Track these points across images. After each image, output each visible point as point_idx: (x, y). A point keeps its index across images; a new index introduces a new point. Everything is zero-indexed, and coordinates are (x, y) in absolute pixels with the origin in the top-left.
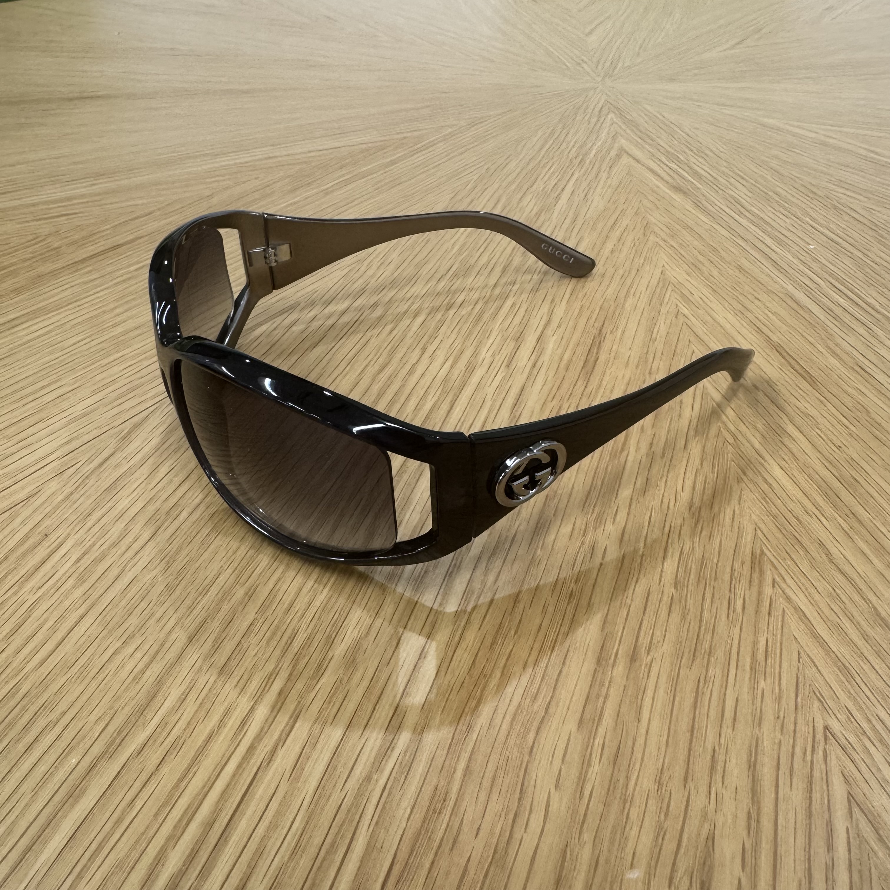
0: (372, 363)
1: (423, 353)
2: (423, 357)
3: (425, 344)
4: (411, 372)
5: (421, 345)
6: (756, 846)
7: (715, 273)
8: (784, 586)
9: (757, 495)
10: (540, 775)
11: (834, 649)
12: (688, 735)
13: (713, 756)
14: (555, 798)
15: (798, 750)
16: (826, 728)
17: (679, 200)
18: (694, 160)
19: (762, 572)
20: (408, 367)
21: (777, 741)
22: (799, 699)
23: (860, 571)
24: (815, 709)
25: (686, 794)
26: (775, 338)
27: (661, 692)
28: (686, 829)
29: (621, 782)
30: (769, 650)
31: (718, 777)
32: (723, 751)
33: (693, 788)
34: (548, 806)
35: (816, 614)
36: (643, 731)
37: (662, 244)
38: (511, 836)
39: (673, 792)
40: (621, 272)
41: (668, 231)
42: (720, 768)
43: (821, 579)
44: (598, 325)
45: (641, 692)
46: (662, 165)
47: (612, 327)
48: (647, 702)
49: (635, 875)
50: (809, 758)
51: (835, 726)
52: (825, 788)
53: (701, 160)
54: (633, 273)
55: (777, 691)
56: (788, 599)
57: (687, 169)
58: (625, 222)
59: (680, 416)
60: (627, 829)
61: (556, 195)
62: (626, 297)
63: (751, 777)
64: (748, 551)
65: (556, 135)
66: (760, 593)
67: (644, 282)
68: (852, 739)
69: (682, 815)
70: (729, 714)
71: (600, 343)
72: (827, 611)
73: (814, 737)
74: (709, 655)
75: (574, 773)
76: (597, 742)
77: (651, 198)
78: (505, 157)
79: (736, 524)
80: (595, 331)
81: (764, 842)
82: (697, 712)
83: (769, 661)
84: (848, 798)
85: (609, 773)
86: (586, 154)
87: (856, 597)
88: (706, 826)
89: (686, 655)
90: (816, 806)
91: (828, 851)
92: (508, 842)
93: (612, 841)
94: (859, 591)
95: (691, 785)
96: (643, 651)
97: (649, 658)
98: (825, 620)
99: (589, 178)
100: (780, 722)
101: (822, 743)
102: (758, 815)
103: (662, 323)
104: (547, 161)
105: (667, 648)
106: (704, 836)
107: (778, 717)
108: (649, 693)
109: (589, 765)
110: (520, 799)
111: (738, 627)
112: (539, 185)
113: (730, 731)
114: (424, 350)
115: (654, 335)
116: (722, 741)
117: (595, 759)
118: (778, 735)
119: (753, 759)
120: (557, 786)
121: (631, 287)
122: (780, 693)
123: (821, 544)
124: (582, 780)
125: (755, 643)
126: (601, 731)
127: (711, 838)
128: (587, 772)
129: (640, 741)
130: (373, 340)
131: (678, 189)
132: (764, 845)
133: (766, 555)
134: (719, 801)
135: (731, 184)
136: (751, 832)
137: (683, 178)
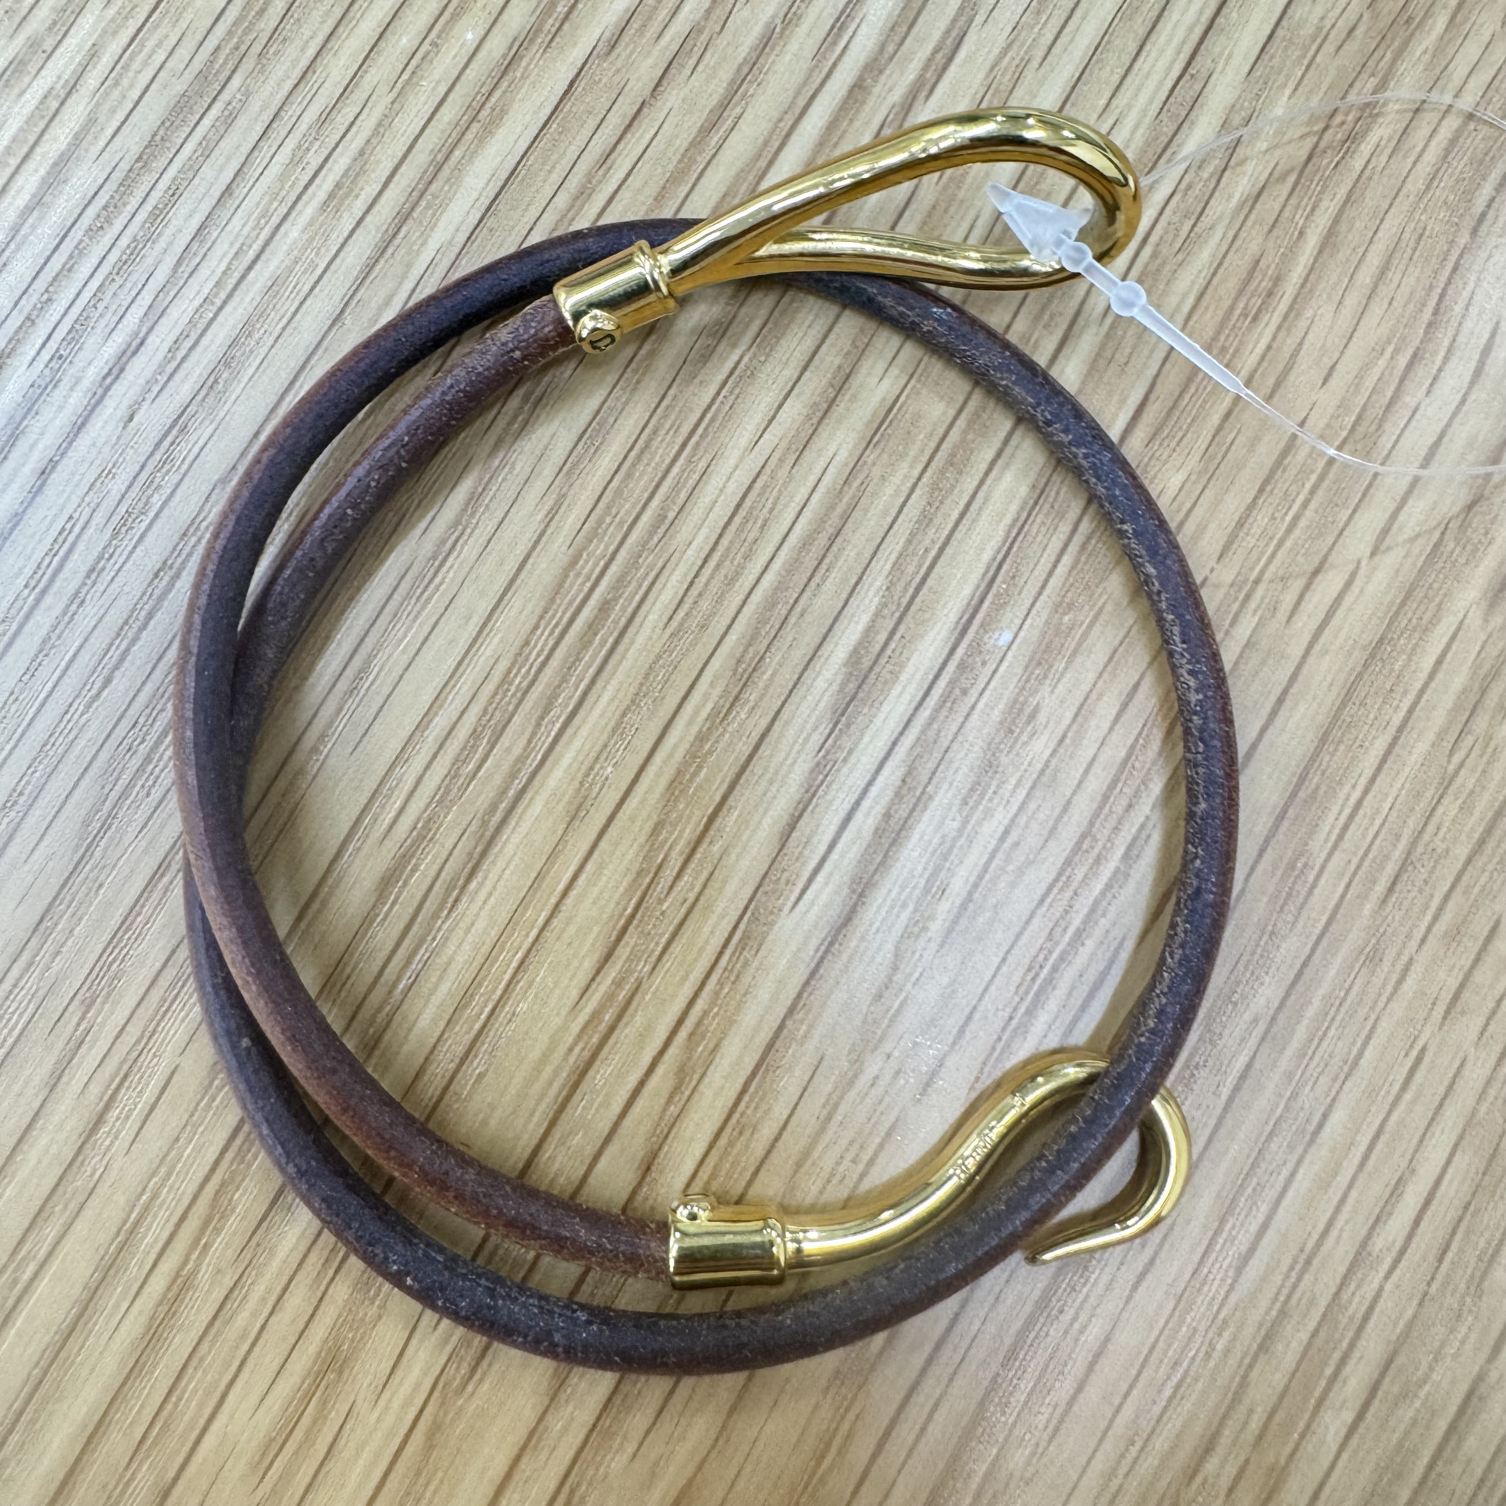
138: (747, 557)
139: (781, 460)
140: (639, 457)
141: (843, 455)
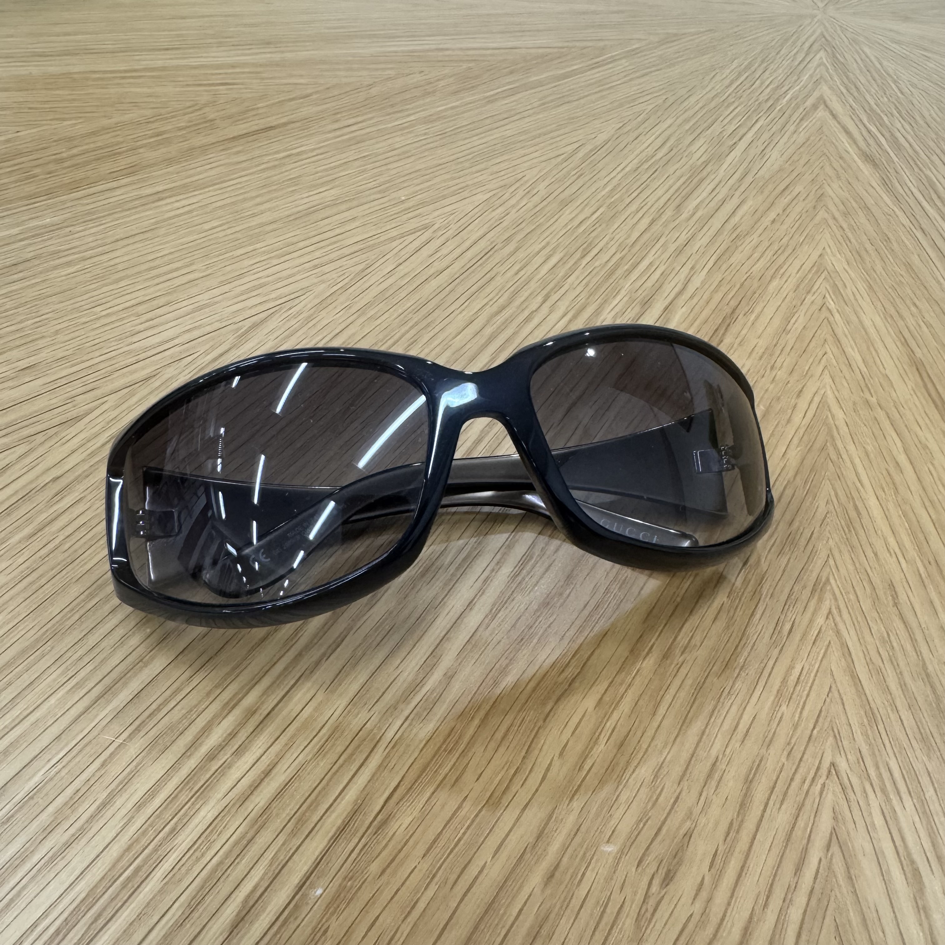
0: (491, 303)
1: (544, 302)
2: (544, 305)
3: (549, 293)
4: (528, 319)
5: (545, 292)
6: (729, 852)
7: (879, 267)
8: (838, 619)
9: (842, 522)
10: (548, 742)
11: (867, 692)
12: (696, 739)
13: (714, 764)
14: (557, 763)
15: (798, 778)
16: (833, 764)
17: (866, 173)
18: (899, 126)
19: (820, 600)
20: (526, 313)
21: (780, 764)
22: (815, 732)
23: (922, 621)
24: (829, 743)
25: (678, 791)
26: (919, 353)
27: (682, 694)
28: (668, 822)
29: (621, 765)
30: (802, 678)
31: (713, 783)
32: (726, 760)
33: (686, 788)
34: (548, 769)
35: (861, 654)
36: (655, 724)
37: (831, 222)
38: (507, 788)
39: (666, 786)
40: (776, 247)
41: (842, 207)
42: (717, 776)
43: (879, 621)
44: (733, 303)
45: (665, 688)
46: (861, 126)
47: (747, 309)
48: (668, 698)
49: (610, 849)
50: (806, 786)
51: (843, 765)
52: (812, 818)
53: (907, 127)
54: (789, 250)
55: (796, 718)
56: (838, 633)
57: (887, 135)
58: (799, 188)
59: (789, 421)
60: (615, 807)
61: (731, 143)
62: (773, 277)
63: (744, 791)
64: (815, 575)
65: (753, 69)
66: (811, 621)
67: (797, 264)
68: (855, 781)
69: (669, 808)
70: (742, 728)
71: (729, 325)
72: (873, 653)
73: (818, 769)
74: (741, 670)
75: (579, 747)
76: (608, 724)
77: (836, 165)
78: (687, 89)
79: (810, 547)
80: (728, 310)
81: (737, 850)
82: (712, 720)
83: (798, 688)
84: (831, 832)
85: (611, 755)
86: (778, 99)
87: (909, 647)
88: (688, 824)
89: (718, 664)
90: (798, 832)
91: (795, 874)
92: (504, 793)
93: (597, 815)
94: (913, 640)
95: (685, 784)
96: (678, 651)
97: (681, 659)
98: (869, 662)
99: (774, 129)
100: (789, 748)
101: (824, 777)
102: (740, 826)
103: (802, 314)
104: (733, 100)
105: (702, 654)
106: (682, 832)
107: (789, 744)
108: (672, 691)
109: (596, 743)
110: (524, 758)
111: (779, 648)
112: (717, 128)
113: (738, 745)
114: (546, 298)
115: (789, 327)
116: (728, 750)
117: (603, 740)
118: (784, 759)
119: (751, 776)
120: (561, 754)
121: (780, 267)
122: (798, 721)
123: (892, 586)
124: (584, 756)
125: (791, 668)
126: (615, 716)
127: (688, 835)
128: (592, 749)
129: (650, 733)
130: (498, 278)
131: (868, 158)
132: (736, 854)
133: (830, 584)
134: (707, 804)
135: (932, 162)
136: (728, 839)
137: (880, 145)
138: (208, 849)
139: (234, 804)
140: (171, 802)
141: (261, 805)
